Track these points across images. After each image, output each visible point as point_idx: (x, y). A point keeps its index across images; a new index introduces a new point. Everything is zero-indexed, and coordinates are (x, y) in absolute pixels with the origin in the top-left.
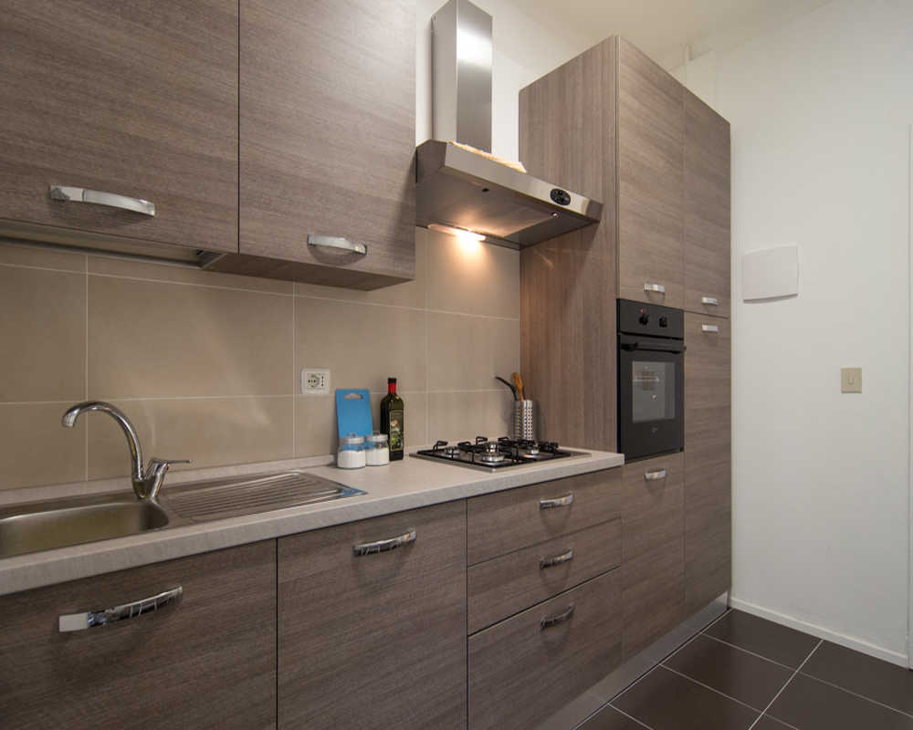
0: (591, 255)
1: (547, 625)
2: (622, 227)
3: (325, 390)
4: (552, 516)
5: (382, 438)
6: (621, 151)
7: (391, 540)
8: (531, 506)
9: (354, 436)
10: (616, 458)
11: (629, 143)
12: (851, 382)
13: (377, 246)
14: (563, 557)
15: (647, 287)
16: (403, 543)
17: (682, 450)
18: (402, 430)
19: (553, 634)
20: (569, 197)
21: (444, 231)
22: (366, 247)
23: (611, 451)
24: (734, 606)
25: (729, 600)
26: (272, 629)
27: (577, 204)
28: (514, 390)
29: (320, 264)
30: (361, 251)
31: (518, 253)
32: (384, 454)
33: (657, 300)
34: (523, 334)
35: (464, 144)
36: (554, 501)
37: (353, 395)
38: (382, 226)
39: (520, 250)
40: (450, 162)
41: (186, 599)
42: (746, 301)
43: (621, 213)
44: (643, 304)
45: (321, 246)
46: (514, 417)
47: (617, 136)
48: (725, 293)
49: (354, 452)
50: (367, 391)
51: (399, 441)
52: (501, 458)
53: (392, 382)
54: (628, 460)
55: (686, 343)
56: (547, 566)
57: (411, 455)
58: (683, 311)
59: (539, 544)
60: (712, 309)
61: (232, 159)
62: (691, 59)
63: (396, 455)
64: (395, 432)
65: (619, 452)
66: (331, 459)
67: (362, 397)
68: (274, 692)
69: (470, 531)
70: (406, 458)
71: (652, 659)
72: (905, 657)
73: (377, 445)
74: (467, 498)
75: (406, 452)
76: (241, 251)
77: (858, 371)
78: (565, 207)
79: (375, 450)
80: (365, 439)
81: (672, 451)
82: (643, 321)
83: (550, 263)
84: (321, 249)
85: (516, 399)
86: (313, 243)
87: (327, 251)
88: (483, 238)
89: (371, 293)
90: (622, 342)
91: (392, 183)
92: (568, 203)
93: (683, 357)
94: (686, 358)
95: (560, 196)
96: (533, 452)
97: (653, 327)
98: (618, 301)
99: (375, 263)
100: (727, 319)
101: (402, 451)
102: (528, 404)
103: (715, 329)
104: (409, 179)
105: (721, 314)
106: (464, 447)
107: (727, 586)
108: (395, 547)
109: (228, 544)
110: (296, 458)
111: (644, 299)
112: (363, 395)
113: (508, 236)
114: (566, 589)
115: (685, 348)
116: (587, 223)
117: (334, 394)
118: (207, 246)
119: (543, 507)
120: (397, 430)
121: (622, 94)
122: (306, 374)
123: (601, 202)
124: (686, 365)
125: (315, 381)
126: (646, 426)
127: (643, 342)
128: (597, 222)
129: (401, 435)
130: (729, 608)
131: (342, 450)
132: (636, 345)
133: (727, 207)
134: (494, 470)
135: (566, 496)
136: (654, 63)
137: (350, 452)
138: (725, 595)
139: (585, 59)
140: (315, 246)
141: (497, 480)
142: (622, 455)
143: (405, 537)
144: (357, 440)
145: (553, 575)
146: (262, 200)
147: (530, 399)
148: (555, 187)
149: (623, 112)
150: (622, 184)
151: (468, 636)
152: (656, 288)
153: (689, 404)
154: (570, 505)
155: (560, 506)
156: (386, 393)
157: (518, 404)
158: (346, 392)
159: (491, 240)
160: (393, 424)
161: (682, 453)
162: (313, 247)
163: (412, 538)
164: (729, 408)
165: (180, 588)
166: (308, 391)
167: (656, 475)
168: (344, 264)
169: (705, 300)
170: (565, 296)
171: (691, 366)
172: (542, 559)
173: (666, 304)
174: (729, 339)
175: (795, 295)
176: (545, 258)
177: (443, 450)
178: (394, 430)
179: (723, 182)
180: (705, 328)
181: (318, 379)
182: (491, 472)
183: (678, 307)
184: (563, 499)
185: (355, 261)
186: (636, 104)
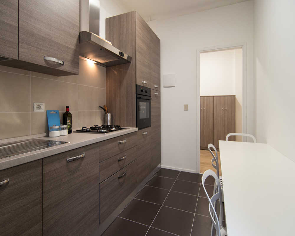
0: (128, 71)
1: (119, 178)
2: (137, 64)
3: (43, 110)
4: (121, 146)
5: (65, 126)
6: (137, 44)
7: (77, 157)
8: (115, 144)
9: (55, 126)
10: (136, 129)
11: (139, 42)
12: (186, 108)
13: (67, 62)
14: (123, 158)
15: (143, 82)
16: (80, 158)
17: (150, 126)
18: (71, 123)
19: (121, 180)
20: (124, 54)
21: (84, 59)
22: (63, 62)
23: (134, 127)
24: (161, 167)
25: (160, 166)
26: (41, 190)
27: (125, 57)
28: (105, 110)
29: (48, 66)
30: (61, 63)
31: (105, 68)
32: (66, 131)
33: (145, 85)
34: (107, 93)
35: (95, 34)
36: (121, 142)
37: (53, 112)
38: (69, 56)
39: (106, 67)
40: (92, 39)
41: (10, 183)
42: (164, 87)
43: (137, 61)
44: (142, 86)
45: (49, 60)
46: (104, 119)
47: (136, 39)
48: (159, 85)
49: (56, 131)
50: (58, 111)
51: (70, 127)
52: (106, 130)
53: (67, 108)
54: (139, 129)
55: (151, 97)
56: (119, 161)
57: (73, 132)
58: (150, 89)
59: (118, 154)
60: (156, 88)
61: (16, 25)
62: (151, 20)
63: (70, 132)
64: (69, 124)
65: (136, 127)
66: (45, 134)
67: (56, 113)
68: (41, 211)
69: (100, 152)
70: (72, 133)
71: (144, 184)
72: (196, 171)
73: (63, 129)
74: (99, 142)
75: (72, 131)
76: (19, 59)
77: (187, 105)
78: (122, 57)
79: (63, 130)
80: (60, 126)
81: (148, 127)
82: (142, 91)
83: (116, 72)
84: (48, 61)
85: (105, 113)
86: (46, 59)
87: (50, 62)
88: (96, 63)
89: (59, 77)
90: (137, 96)
91: (72, 42)
92: (123, 56)
93: (150, 101)
94: (151, 101)
95: (121, 53)
96: (114, 128)
97: (144, 93)
98: (136, 85)
99: (66, 68)
100: (160, 91)
101: (71, 130)
102: (109, 115)
103: (157, 94)
104: (77, 42)
105: (158, 90)
106: (92, 128)
107: (160, 162)
108: (78, 159)
109: (26, 162)
110: (32, 135)
111: (142, 85)
112: (56, 112)
113: (103, 63)
114: (124, 166)
115: (151, 99)
116: (128, 62)
117: (46, 112)
118: (6, 56)
119: (119, 144)
120: (70, 123)
121: (137, 27)
122: (36, 105)
123: (131, 56)
124: (151, 103)
125: (39, 107)
126: (143, 119)
127: (142, 97)
128: (130, 62)
129: (71, 125)
130: (160, 168)
131: (50, 131)
132: (141, 97)
133: (160, 61)
134: (105, 133)
135: (124, 140)
136: (142, 19)
137: (54, 131)
138: (159, 165)
139: (127, 15)
140: (46, 60)
141: (107, 136)
142: (137, 128)
143: (81, 156)
144: (57, 127)
145: (121, 163)
146: (28, 42)
147: (110, 113)
148: (120, 51)
149: (137, 33)
150: (137, 53)
151: (100, 184)
152: (145, 82)
153: (152, 114)
154: (125, 143)
155: (123, 143)
156: (65, 111)
157: (106, 115)
158: (51, 111)
159: (98, 64)
160: (68, 121)
161: (150, 127)
162: (46, 61)
163: (84, 156)
164: (160, 115)
165: (9, 179)
166: (36, 110)
167: (145, 133)
168: (56, 67)
169: (155, 86)
170: (121, 82)
171: (152, 103)
172: (118, 159)
173: (147, 87)
174: (160, 97)
175: (175, 86)
176: (114, 71)
177: (85, 130)
178: (69, 123)
179: (159, 55)
180: (155, 93)
181: (40, 107)
182: (104, 134)
183: (150, 88)
184: (124, 141)
185: (60, 67)
186: (140, 31)
